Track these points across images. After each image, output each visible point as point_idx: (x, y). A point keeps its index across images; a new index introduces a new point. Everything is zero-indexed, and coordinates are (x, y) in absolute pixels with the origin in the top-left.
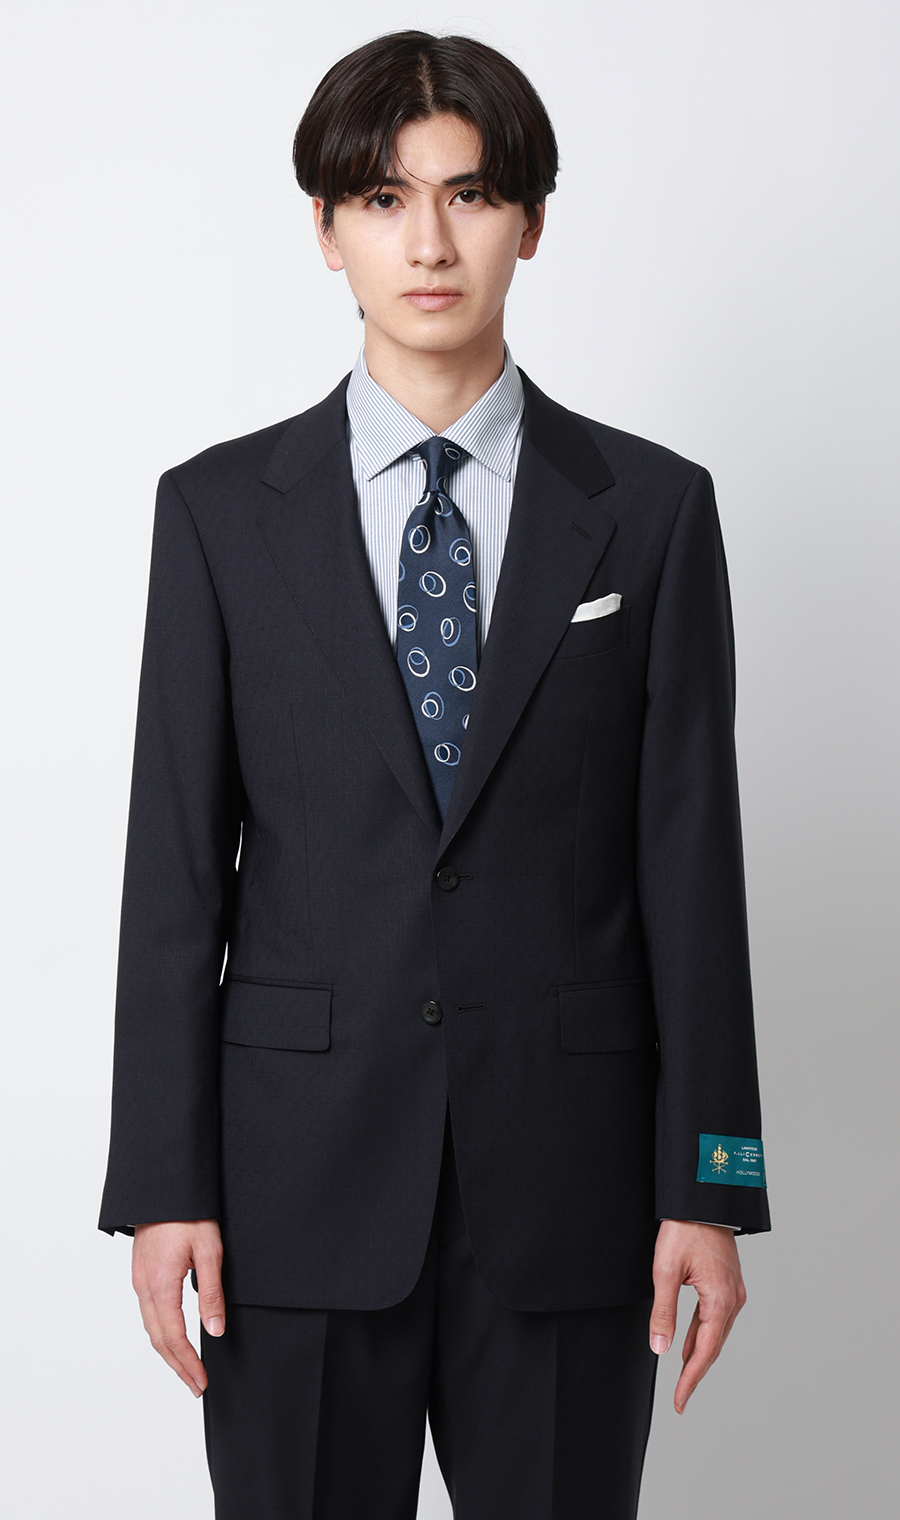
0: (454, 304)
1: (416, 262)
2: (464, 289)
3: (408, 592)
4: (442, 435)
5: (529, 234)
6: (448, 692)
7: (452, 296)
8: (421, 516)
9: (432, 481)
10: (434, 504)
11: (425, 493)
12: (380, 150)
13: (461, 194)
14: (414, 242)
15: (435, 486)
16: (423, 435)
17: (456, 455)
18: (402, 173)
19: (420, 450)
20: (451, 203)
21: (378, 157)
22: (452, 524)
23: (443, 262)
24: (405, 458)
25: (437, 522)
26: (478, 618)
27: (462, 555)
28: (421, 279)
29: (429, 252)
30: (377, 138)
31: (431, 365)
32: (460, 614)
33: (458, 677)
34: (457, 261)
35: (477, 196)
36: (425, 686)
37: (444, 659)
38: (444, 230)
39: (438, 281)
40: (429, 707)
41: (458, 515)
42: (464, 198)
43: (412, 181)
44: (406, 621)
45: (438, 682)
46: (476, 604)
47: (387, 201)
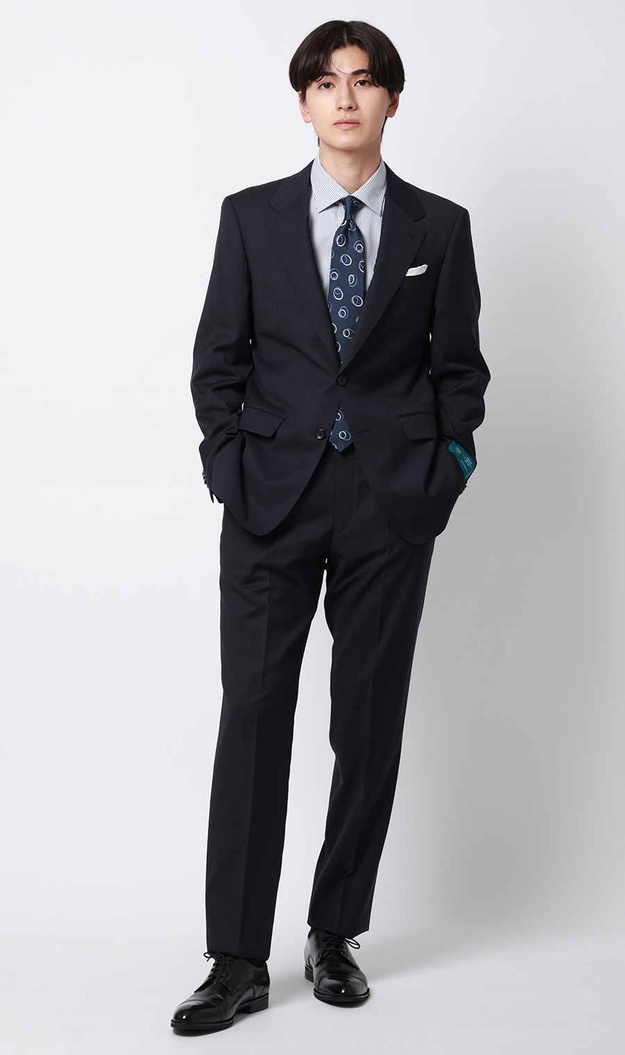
0: (357, 127)
1: (340, 108)
2: (360, 121)
3: (335, 264)
4: (352, 195)
5: (392, 107)
6: (350, 306)
7: (355, 123)
8: (342, 230)
9: (348, 215)
10: (348, 225)
11: (344, 220)
12: (323, 60)
13: (360, 81)
14: (339, 99)
15: (349, 218)
16: (344, 194)
17: (358, 204)
18: (334, 70)
19: (342, 201)
20: (355, 85)
21: (322, 64)
22: (356, 234)
23: (351, 108)
24: (335, 204)
25: (349, 233)
26: (365, 275)
27: (359, 248)
28: (343, 115)
29: (345, 103)
30: (322, 56)
31: (347, 159)
32: (357, 273)
33: (355, 300)
34: (357, 108)
35: (367, 83)
36: (340, 304)
37: (349, 292)
38: (351, 95)
39: (349, 116)
40: (342, 313)
41: (358, 230)
42: (361, 84)
43: (338, 73)
44: (334, 275)
45: (346, 302)
46: (365, 269)
47: (328, 85)
